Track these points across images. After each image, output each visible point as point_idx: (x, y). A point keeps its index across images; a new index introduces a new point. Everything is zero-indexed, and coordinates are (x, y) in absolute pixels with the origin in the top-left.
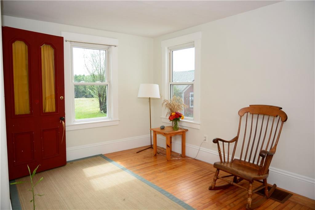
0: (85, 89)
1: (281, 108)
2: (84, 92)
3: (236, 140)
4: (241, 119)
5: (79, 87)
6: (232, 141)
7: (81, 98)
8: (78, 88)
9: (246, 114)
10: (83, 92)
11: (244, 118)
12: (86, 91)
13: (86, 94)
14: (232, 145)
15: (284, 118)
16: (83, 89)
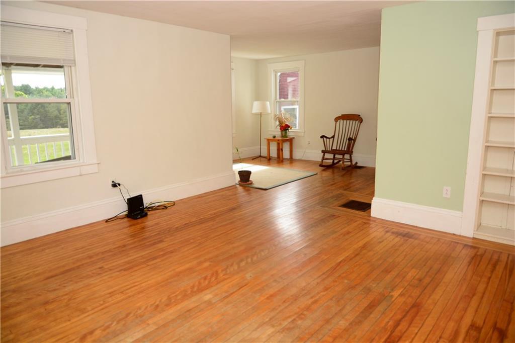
0: (60, 113)
1: (359, 115)
2: (59, 117)
3: (333, 137)
4: (336, 124)
5: (47, 109)
6: (331, 138)
7: (54, 127)
8: (46, 111)
9: (339, 121)
10: (56, 117)
11: (338, 123)
12: (62, 116)
13: (61, 122)
14: (331, 140)
15: (361, 121)
16: (56, 113)
